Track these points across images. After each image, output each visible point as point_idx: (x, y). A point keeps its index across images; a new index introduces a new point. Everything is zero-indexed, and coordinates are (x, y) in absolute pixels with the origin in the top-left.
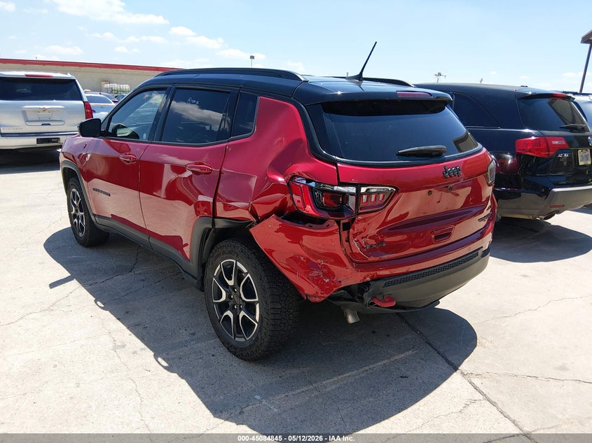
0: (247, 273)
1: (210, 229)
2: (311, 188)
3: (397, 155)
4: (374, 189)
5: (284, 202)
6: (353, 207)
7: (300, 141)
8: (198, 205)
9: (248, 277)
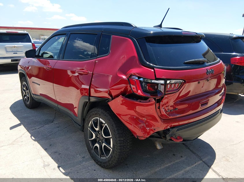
0: (105, 124)
1: (87, 102)
2: (140, 81)
3: (184, 63)
4: (173, 81)
5: (126, 88)
6: (163, 91)
7: (134, 57)
8: (82, 90)
9: (106, 125)
